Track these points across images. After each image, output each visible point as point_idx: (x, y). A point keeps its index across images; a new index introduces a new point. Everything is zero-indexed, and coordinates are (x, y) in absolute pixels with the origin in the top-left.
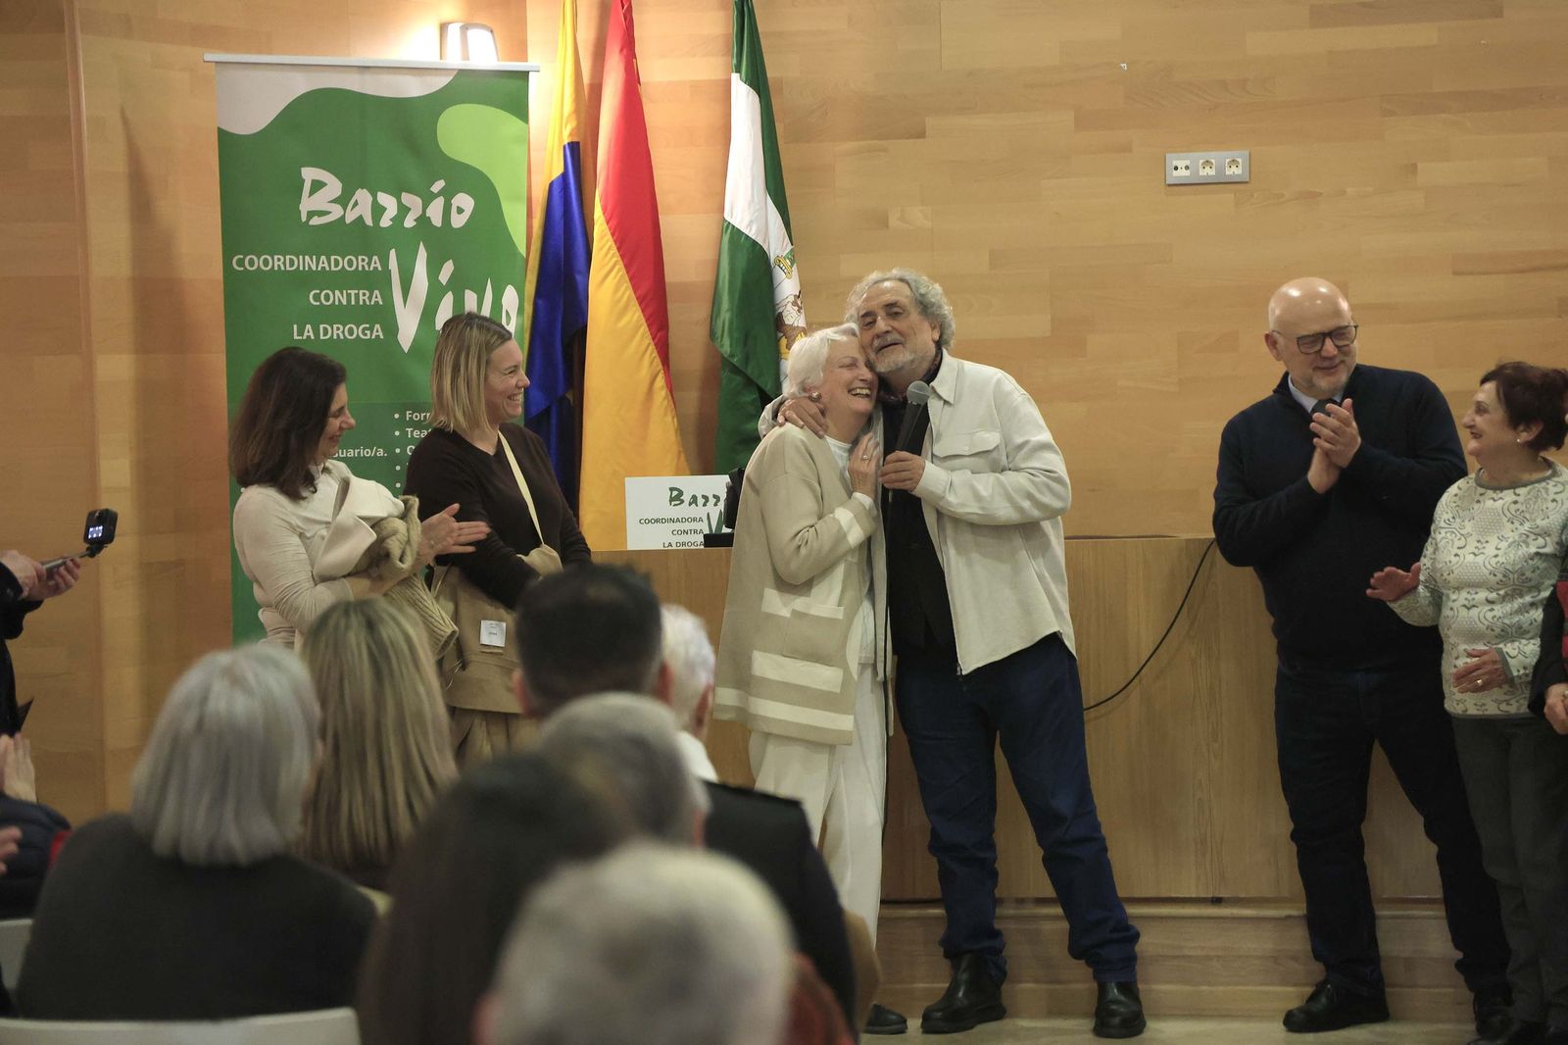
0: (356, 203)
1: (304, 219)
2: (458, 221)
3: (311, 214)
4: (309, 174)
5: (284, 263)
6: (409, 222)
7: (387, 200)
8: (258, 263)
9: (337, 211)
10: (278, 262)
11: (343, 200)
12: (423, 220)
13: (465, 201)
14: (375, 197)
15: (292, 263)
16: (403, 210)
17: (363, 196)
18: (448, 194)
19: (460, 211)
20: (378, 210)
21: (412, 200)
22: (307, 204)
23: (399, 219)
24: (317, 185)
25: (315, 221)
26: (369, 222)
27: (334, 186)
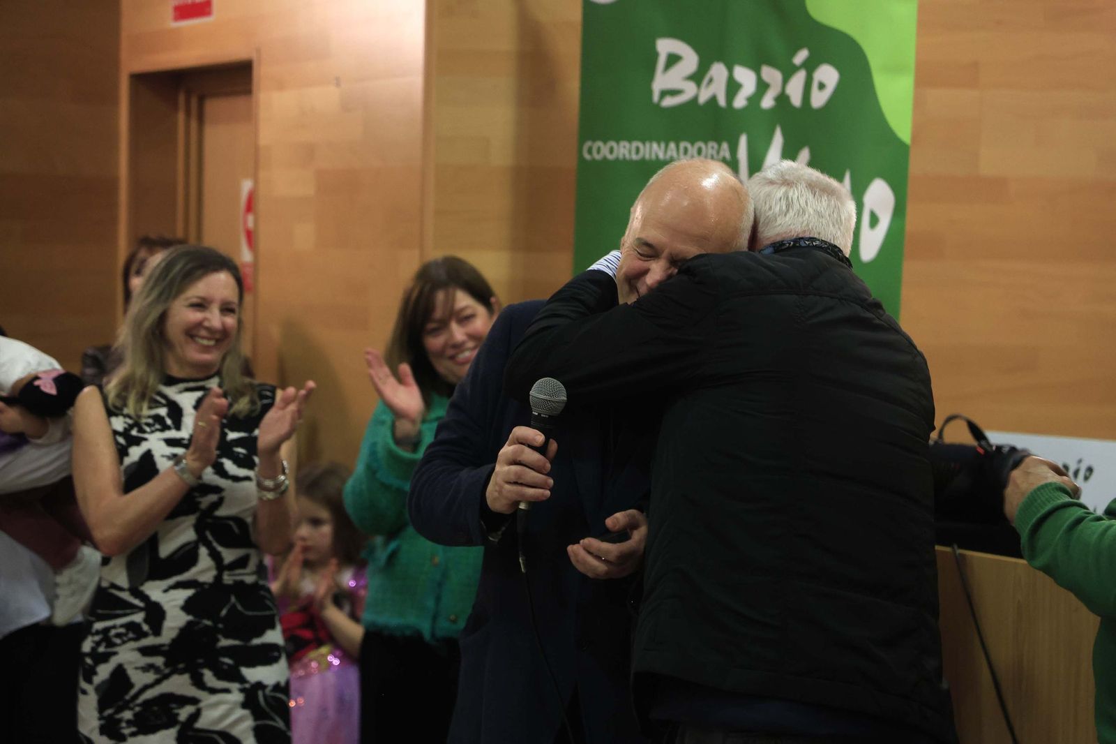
0: (711, 80)
1: (656, 98)
2: (819, 99)
3: (664, 94)
4: (665, 46)
5: (630, 152)
6: (767, 102)
7: (745, 77)
8: (605, 150)
9: (690, 90)
10: (624, 150)
11: (697, 77)
12: (782, 99)
13: (828, 75)
14: (730, 70)
15: (638, 150)
16: (762, 86)
17: (718, 71)
18: (810, 66)
19: (822, 86)
20: (733, 87)
21: (772, 75)
22: (661, 81)
23: (755, 99)
24: (673, 59)
25: (669, 102)
26: (722, 102)
27: (690, 60)
